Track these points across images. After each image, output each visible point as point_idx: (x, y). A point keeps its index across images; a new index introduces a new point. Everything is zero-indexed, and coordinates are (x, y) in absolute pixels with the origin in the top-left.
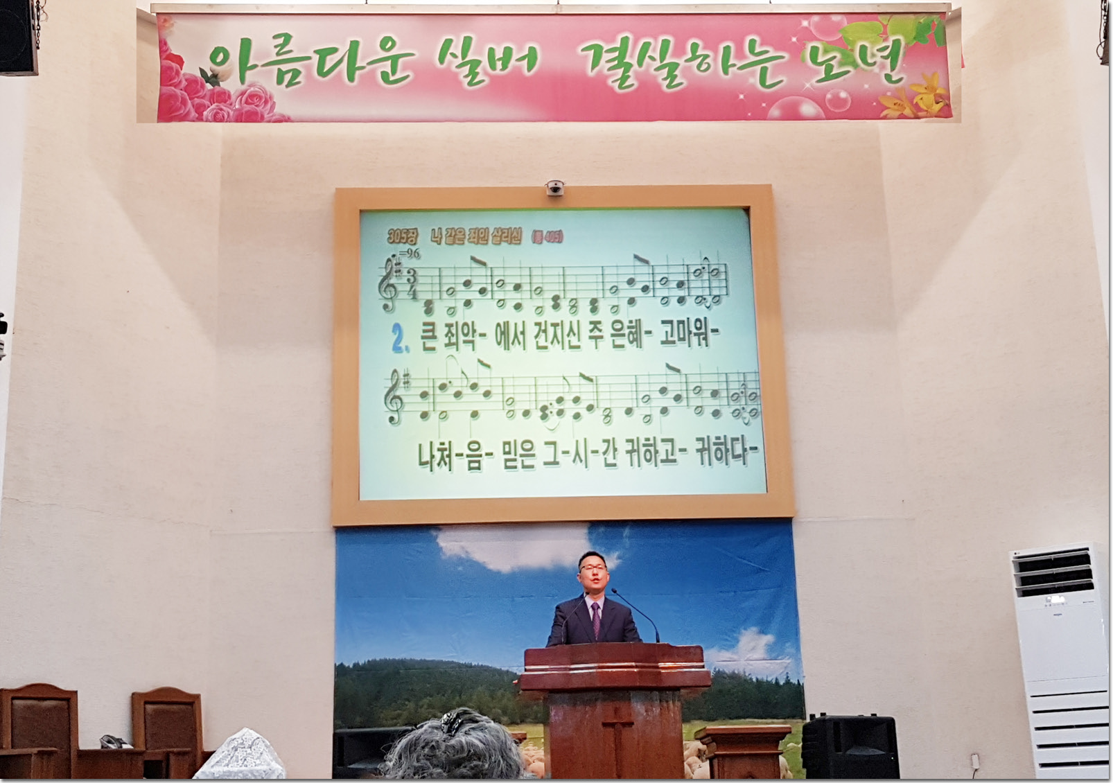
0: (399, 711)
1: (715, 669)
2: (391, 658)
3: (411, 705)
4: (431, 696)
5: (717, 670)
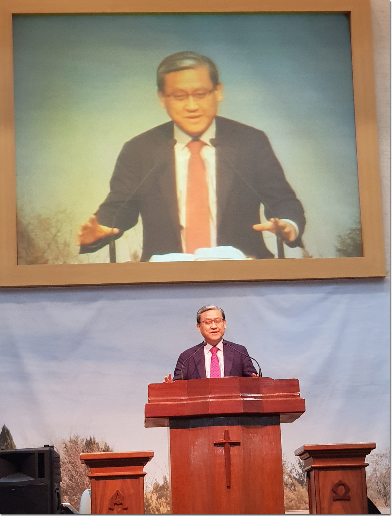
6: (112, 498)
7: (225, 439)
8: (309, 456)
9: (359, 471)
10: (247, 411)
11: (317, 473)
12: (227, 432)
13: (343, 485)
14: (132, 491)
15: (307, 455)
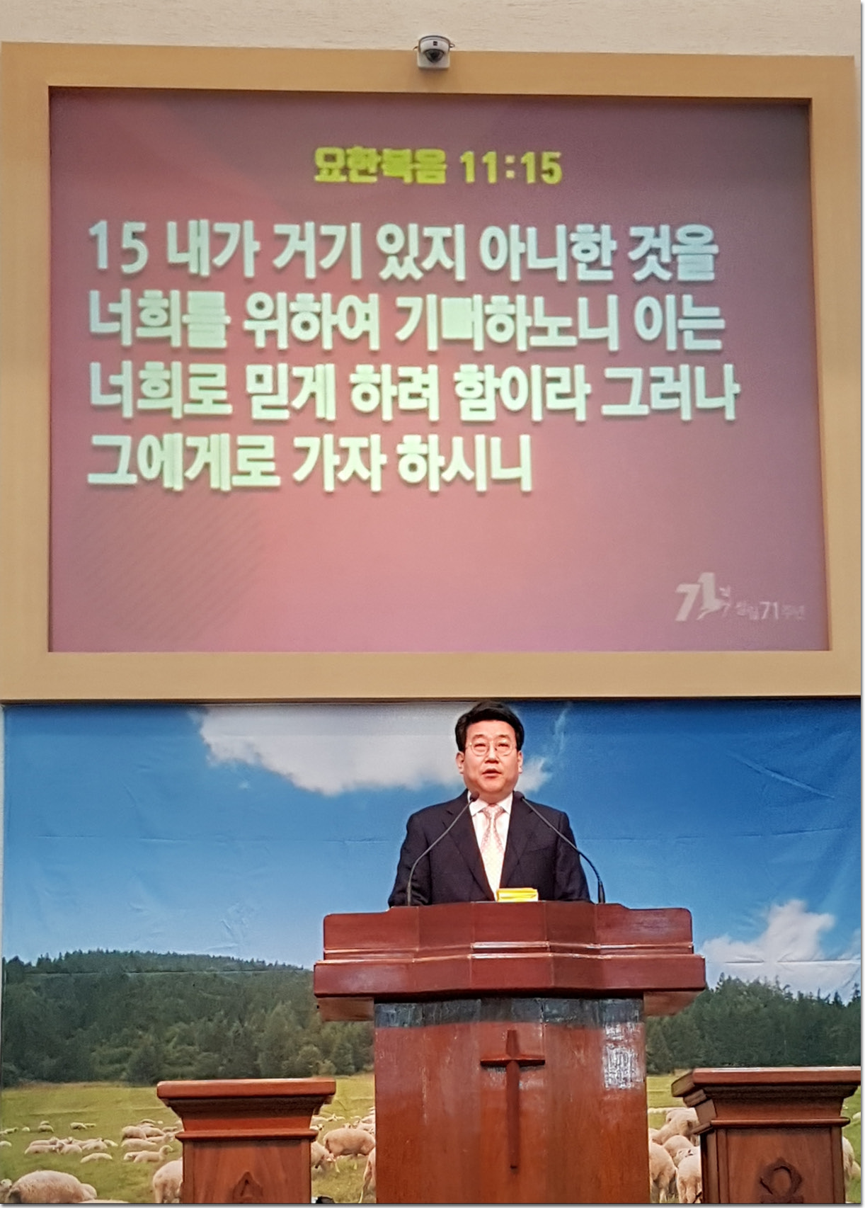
0: (126, 1048)
1: (722, 975)
2: (111, 950)
3: (150, 1038)
4: (187, 1021)
5: (726, 978)
6: (234, 1191)
7: (508, 1053)
8: (704, 1097)
9: (826, 1137)
10: (562, 984)
11: (724, 1142)
12: (513, 1036)
13: (788, 1169)
14: (282, 1176)
15: (700, 1094)
